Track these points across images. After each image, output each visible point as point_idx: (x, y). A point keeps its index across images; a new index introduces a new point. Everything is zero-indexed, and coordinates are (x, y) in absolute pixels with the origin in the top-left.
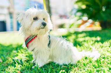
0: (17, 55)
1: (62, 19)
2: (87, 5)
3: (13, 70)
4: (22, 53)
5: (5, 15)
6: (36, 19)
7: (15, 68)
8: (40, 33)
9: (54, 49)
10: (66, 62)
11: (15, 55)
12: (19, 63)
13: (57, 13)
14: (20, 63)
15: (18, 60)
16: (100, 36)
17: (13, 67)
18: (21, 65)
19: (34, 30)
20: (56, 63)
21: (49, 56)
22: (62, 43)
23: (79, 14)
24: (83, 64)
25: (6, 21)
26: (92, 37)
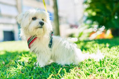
0: (21, 58)
1: (72, 28)
2: (97, 13)
3: (14, 70)
4: (26, 56)
5: (13, 24)
6: (34, 19)
7: (17, 69)
8: (38, 32)
9: (56, 49)
10: (68, 63)
11: (19, 58)
12: (20, 65)
13: (67, 23)
14: (22, 64)
15: (20, 62)
16: (109, 43)
17: (15, 68)
18: (22, 66)
19: (32, 29)
20: (58, 64)
21: (50, 57)
22: (65, 43)
23: (89, 22)
24: (85, 65)
25: (14, 32)
26: (101, 44)
